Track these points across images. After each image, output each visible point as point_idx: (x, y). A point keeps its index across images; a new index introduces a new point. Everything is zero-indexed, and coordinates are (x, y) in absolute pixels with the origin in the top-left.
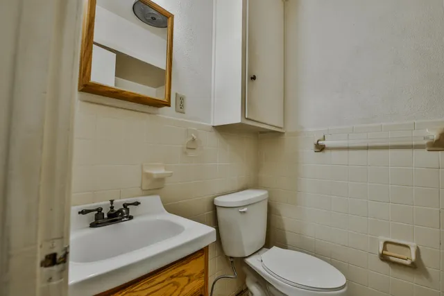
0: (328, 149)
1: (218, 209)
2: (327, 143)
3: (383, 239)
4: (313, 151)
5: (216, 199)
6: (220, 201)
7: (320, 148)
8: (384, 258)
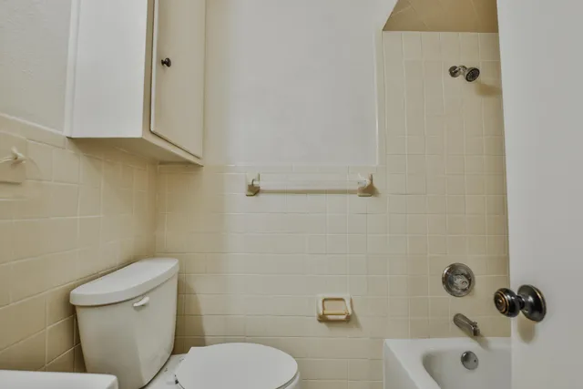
0: (264, 192)
1: (80, 312)
2: (262, 185)
3: (321, 296)
4: (244, 194)
5: (75, 292)
6: (82, 295)
7: (254, 191)
8: (323, 319)
